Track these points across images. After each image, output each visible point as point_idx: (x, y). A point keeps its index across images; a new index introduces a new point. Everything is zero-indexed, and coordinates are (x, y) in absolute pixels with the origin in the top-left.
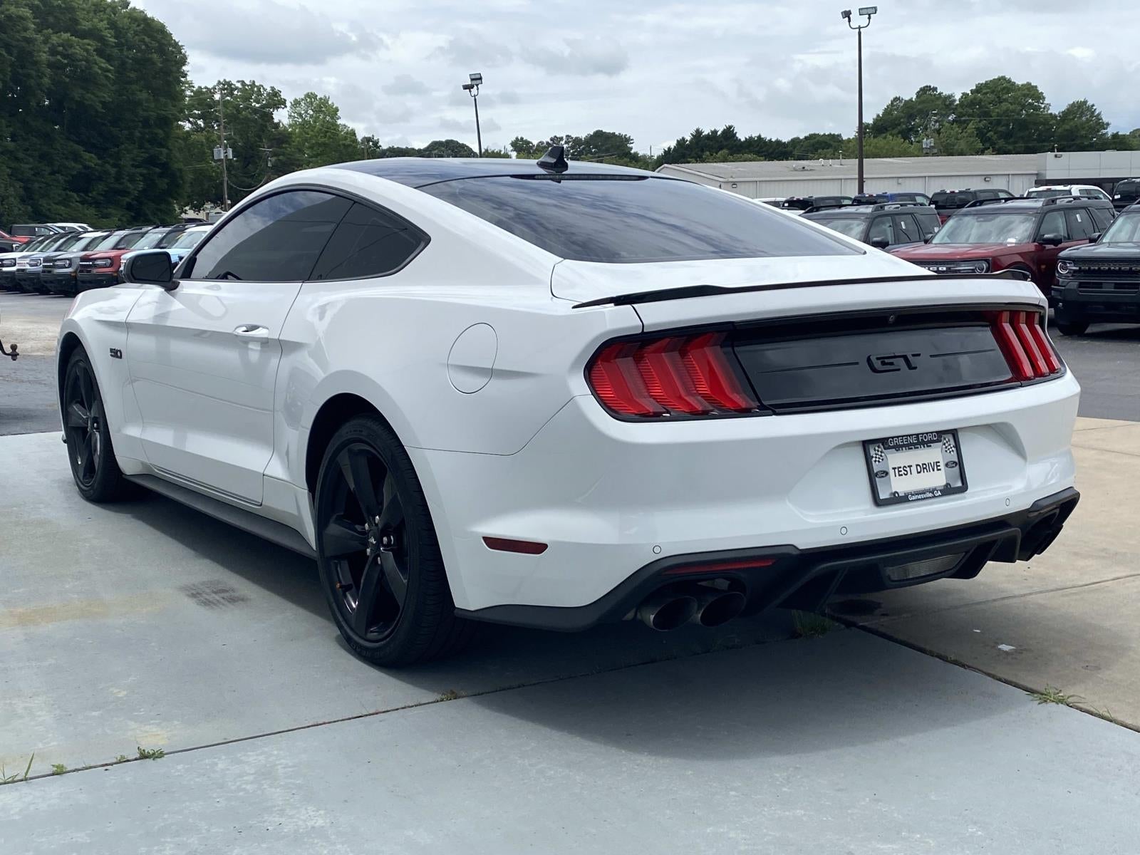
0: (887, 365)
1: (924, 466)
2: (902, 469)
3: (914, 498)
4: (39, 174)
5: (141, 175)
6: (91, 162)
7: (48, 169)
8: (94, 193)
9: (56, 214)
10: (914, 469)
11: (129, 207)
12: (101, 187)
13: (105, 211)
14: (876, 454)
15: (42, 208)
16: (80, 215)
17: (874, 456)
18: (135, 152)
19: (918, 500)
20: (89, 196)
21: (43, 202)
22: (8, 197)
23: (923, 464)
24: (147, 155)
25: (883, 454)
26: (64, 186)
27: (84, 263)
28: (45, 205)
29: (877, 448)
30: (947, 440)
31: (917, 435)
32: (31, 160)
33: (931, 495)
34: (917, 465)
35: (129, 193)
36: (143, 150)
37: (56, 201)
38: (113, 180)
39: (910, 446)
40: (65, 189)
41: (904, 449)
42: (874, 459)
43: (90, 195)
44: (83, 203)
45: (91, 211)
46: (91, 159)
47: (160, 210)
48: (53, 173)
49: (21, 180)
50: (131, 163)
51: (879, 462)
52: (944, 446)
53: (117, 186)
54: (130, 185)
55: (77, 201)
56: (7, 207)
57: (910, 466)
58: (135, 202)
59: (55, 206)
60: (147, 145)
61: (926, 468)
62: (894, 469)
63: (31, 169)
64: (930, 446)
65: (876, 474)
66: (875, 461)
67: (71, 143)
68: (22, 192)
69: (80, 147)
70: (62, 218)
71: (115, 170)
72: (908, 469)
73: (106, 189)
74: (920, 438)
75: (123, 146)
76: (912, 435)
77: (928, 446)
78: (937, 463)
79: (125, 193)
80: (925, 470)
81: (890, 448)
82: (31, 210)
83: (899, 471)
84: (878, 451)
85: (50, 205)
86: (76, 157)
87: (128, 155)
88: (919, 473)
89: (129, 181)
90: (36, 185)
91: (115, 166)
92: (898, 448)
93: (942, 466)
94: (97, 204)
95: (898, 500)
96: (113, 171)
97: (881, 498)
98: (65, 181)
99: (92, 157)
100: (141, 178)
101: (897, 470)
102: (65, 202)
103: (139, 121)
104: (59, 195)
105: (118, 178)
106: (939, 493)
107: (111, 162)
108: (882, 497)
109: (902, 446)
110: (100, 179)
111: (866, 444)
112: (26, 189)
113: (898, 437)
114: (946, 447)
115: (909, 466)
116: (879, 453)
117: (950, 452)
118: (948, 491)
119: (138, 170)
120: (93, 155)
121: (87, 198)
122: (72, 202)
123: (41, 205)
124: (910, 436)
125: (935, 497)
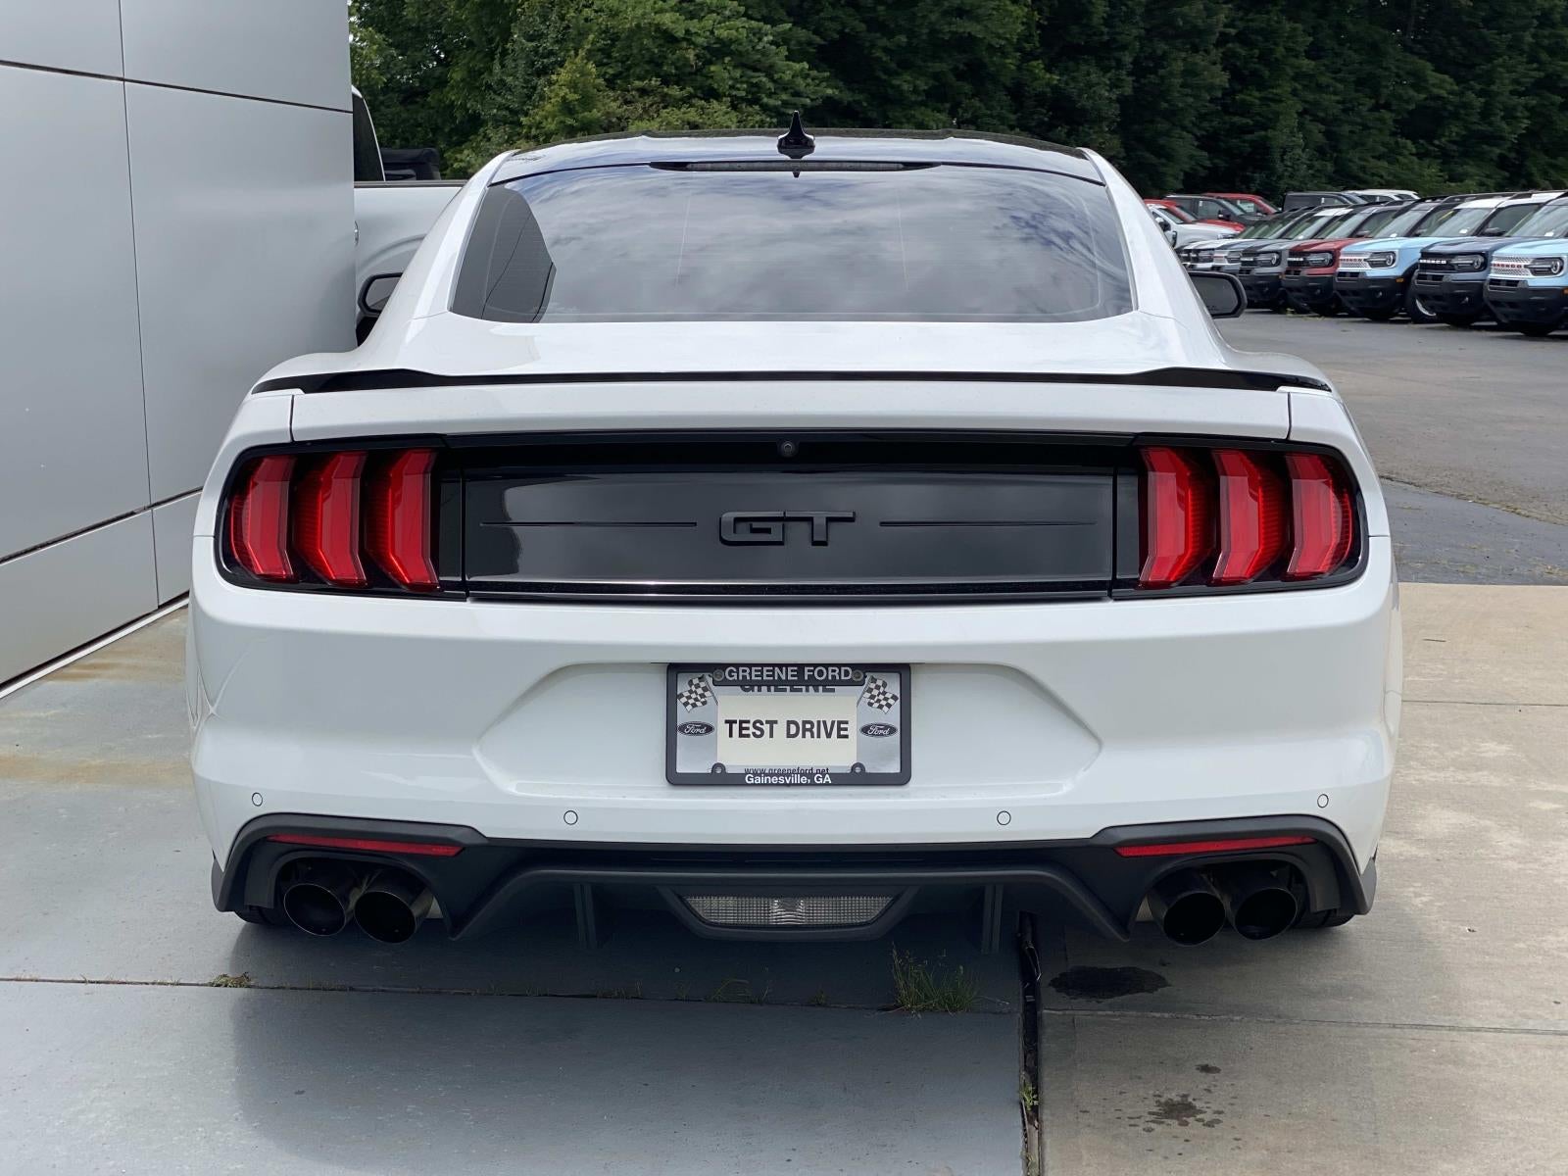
0: (759, 533)
1: (808, 726)
2: (750, 725)
3: (759, 780)
4: (1352, 110)
5: (1526, 107)
6: (1441, 88)
7: (1370, 103)
8: (1443, 140)
9: (1373, 175)
10: (780, 729)
11: (1502, 163)
12: (1455, 130)
13: (1460, 170)
14: (691, 692)
15: (1351, 164)
16: (1413, 176)
17: (687, 694)
18: (1521, 69)
19: (768, 785)
20: (1434, 145)
21: (1354, 155)
22: (1292, 148)
23: (805, 723)
24: (1542, 74)
25: (707, 694)
26: (1394, 129)
27: (1294, 259)
28: (1357, 160)
29: (695, 681)
30: (879, 683)
31: (801, 667)
32: (1340, 86)
33: (804, 780)
34: (789, 723)
35: (1502, 138)
36: (1535, 65)
37: (1377, 154)
38: (1475, 118)
39: (778, 685)
40: (1394, 134)
41: (764, 688)
42: (684, 700)
43: (1436, 142)
44: (1420, 156)
45: (1431, 170)
46: (1441, 84)
47: (1554, 167)
48: (1376, 108)
49: (1323, 121)
50: (1511, 88)
51: (694, 705)
52: (868, 695)
53: (1483, 128)
54: (1505, 126)
55: (1412, 154)
56: (1289, 164)
57: (772, 723)
58: (1513, 155)
59: (1373, 162)
60: (1544, 56)
61: (811, 730)
62: (731, 723)
63: (1338, 102)
64: (833, 690)
65: (683, 728)
66: (686, 704)
67: (1416, 58)
68: (1320, 138)
69: (1428, 64)
70: (1383, 182)
71: (1482, 100)
72: (766, 728)
73: (1464, 133)
74: (807, 674)
75: (1501, 60)
76: (787, 665)
77: (824, 690)
78: (840, 723)
79: (1494, 139)
80: (808, 734)
81: (725, 683)
82: (1333, 169)
83: (741, 729)
84: (697, 686)
85: (1365, 160)
86: (1418, 82)
87: (1507, 75)
88: (789, 735)
89: (1503, 118)
90: (1347, 128)
91: (1480, 94)
92: (747, 685)
93: (853, 730)
94: (1445, 157)
95: (720, 778)
96: (1478, 102)
97: (678, 771)
98: (1395, 121)
99: (1444, 81)
100: (1527, 114)
101: (736, 727)
102: (1391, 155)
103: (1533, 17)
104: (1384, 144)
105: (1486, 114)
106: (828, 779)
107: (1478, 87)
108: (680, 769)
109: (760, 684)
110: (1455, 116)
111: (675, 669)
112: (1328, 134)
113: (750, 666)
114: (872, 697)
115: (767, 722)
116: (700, 691)
117: (881, 707)
118: (857, 778)
119: (1523, 100)
120: (1446, 77)
121: (1432, 148)
122: (1405, 156)
123: (1350, 161)
124: (780, 666)
125: (813, 784)
